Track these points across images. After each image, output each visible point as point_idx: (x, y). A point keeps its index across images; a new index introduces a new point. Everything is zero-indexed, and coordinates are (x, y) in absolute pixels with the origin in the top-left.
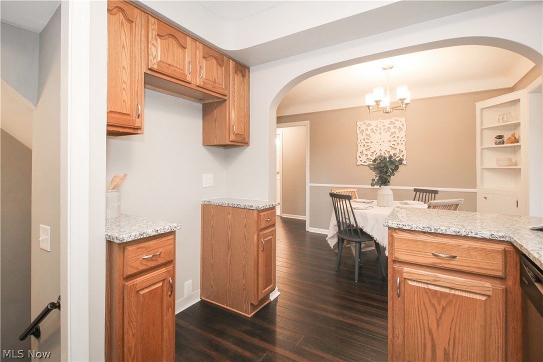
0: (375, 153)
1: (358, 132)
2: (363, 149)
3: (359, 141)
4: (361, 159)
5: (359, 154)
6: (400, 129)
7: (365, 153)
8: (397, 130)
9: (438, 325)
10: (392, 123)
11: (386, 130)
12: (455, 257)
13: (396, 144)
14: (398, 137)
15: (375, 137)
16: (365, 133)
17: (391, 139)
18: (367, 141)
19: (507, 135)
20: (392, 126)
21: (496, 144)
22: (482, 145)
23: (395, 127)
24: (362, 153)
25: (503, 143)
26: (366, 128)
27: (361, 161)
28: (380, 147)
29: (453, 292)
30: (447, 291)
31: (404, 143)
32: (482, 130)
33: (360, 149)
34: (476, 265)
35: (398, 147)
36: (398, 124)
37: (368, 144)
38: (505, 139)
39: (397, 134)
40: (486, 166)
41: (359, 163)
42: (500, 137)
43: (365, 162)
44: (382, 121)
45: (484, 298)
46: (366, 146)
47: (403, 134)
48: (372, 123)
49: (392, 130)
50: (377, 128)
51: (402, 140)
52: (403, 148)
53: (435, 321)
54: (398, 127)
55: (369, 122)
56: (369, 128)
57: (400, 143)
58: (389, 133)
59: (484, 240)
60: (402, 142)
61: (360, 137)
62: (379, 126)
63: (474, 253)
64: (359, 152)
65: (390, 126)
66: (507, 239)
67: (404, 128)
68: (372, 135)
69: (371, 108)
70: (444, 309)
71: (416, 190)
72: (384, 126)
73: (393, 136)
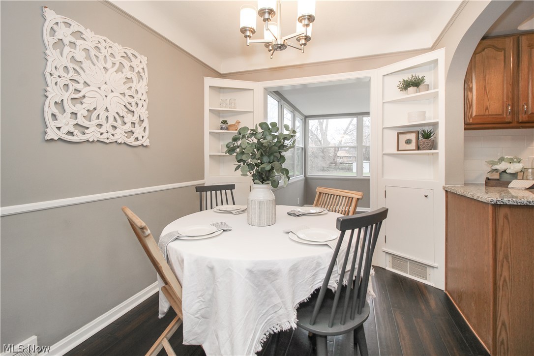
0: (96, 113)
1: (48, 40)
3: (51, 68)
4: (57, 123)
5: (50, 107)
6: (140, 76)
7: (69, 107)
8: (135, 77)
10: (126, 56)
11: (117, 66)
13: (134, 104)
14: (137, 91)
16: (68, 52)
17: (125, 89)
18: (73, 74)
20: (126, 63)
21: (221, 129)
22: (209, 129)
23: (132, 68)
24: (60, 104)
26: (72, 39)
27: (59, 128)
28: (106, 102)
31: (145, 105)
32: (209, 110)
33: (55, 93)
37: (77, 87)
39: (134, 86)
41: (52, 134)
42: (224, 122)
43: (71, 134)
46: (71, 89)
47: (143, 87)
48: (87, 33)
49: (127, 72)
50: (97, 53)
51: (143, 98)
54: (136, 70)
55: (81, 28)
56: (81, 44)
57: (140, 103)
58: (122, 77)
60: (143, 102)
61: (54, 58)
62: (103, 51)
64: (50, 102)
68: (87, 64)
72: (113, 55)
73: (128, 85)
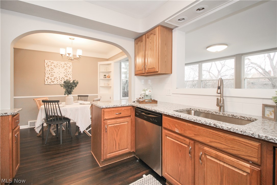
0: (56, 78)
1: (46, 66)
2: (49, 76)
3: (46, 71)
4: (47, 81)
5: (46, 78)
6: (69, 67)
7: (50, 78)
8: (68, 68)
9: (117, 136)
10: (65, 64)
11: (62, 67)
12: (121, 113)
13: (67, 75)
14: (68, 71)
15: (56, 70)
16: (50, 67)
17: (65, 72)
18: (51, 71)
19: (107, 75)
20: (65, 66)
21: (104, 78)
22: (100, 78)
23: (67, 66)
24: (48, 78)
25: (106, 78)
26: (51, 64)
27: (48, 82)
28: (59, 75)
29: (120, 124)
30: (119, 124)
31: (71, 74)
32: (100, 72)
34: (125, 114)
35: (69, 76)
36: (68, 65)
37: (52, 73)
38: (106, 76)
39: (68, 70)
40: (101, 85)
41: (46, 83)
42: (105, 75)
43: (50, 83)
44: (60, 62)
45: (127, 123)
47: (70, 70)
48: (54, 62)
49: (66, 68)
50: (57, 65)
51: (70, 73)
52: (71, 76)
53: (116, 135)
54: (68, 67)
55: (53, 61)
56: (53, 65)
57: (69, 74)
58: (64, 69)
59: (127, 106)
60: (70, 74)
61: (47, 69)
62: (59, 65)
63: (125, 111)
64: (46, 77)
65: (64, 65)
66: (132, 105)
67: (71, 67)
68: (54, 68)
69: (63, 56)
70: (118, 130)
71: (79, 96)
72: (61, 65)
73: (66, 71)
